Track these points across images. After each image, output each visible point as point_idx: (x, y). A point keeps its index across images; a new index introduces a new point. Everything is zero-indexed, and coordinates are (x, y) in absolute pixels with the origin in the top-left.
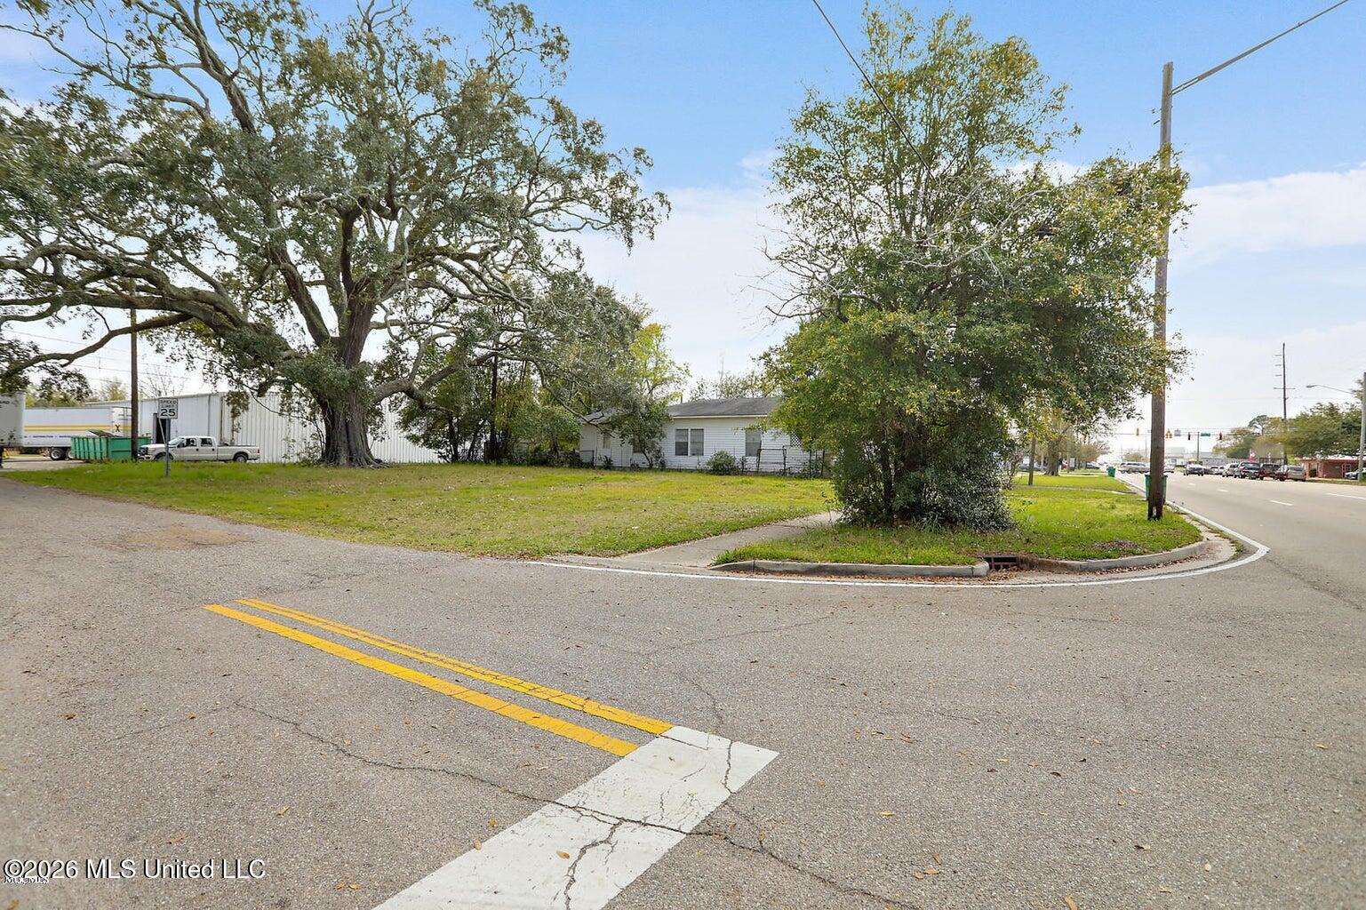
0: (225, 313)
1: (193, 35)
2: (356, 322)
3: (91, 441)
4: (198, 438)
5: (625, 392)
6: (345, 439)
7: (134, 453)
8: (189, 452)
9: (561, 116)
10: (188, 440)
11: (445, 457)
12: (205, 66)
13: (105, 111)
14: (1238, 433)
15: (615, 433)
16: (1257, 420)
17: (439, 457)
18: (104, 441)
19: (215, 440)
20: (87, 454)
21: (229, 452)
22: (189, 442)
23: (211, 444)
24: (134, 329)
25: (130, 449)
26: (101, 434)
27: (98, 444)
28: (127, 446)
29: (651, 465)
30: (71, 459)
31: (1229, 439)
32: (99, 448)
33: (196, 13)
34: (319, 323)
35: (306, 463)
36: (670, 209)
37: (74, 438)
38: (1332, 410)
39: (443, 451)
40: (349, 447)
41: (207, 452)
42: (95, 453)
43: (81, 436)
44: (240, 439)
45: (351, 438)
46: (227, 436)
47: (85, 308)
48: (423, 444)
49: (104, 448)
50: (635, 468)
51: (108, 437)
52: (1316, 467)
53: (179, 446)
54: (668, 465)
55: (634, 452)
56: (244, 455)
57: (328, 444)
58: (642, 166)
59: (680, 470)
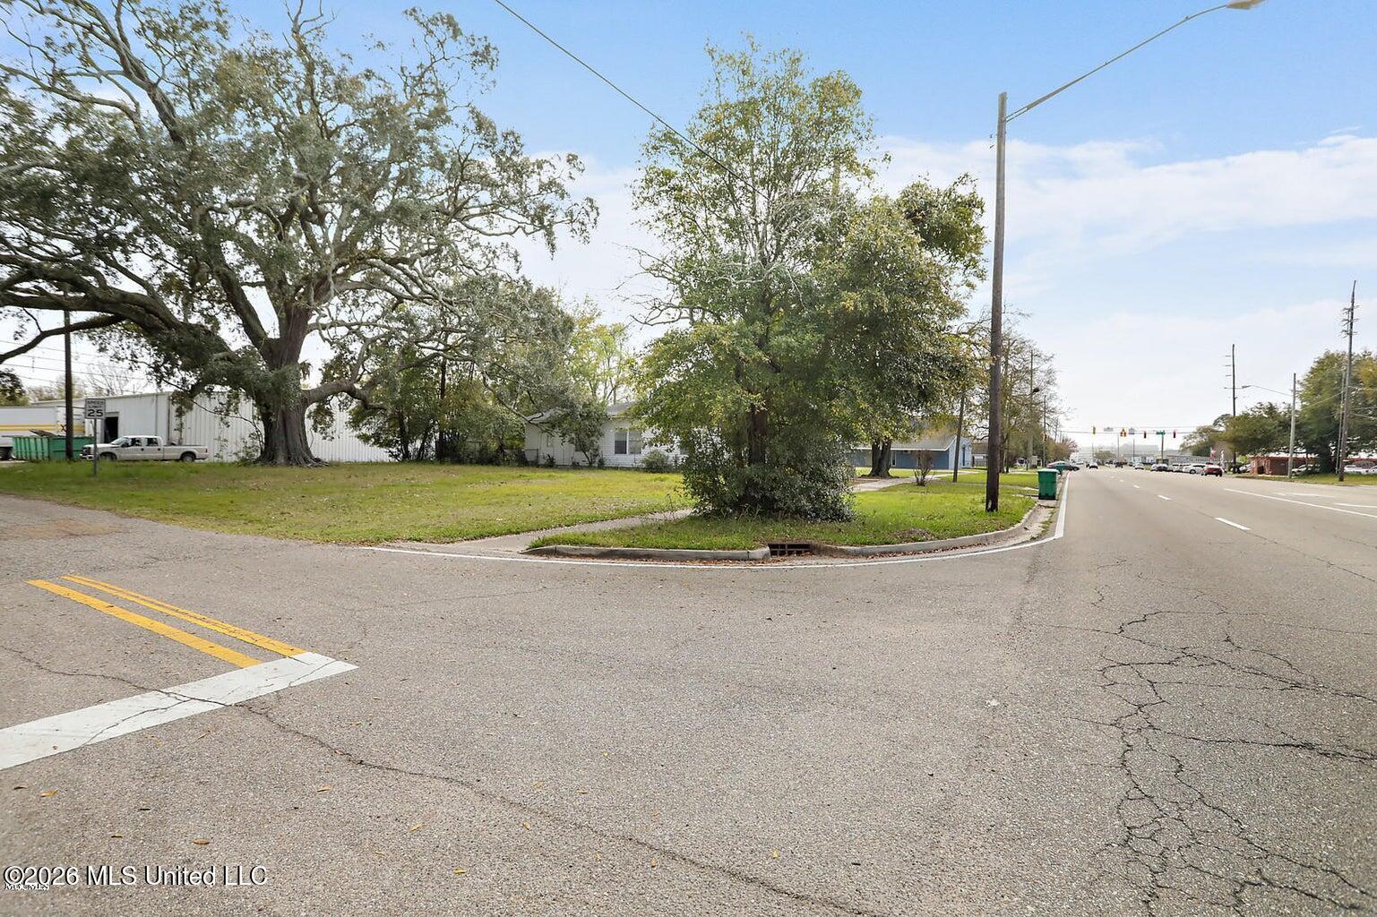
0: (157, 315)
1: (112, 43)
2: (295, 323)
3: (32, 441)
4: (143, 437)
5: (562, 392)
6: (283, 438)
7: (69, 453)
8: (133, 452)
9: (481, 124)
10: (134, 440)
11: (396, 457)
12: (127, 73)
13: (31, 113)
14: (1203, 431)
15: (557, 432)
16: (1222, 419)
17: (390, 456)
18: (45, 441)
19: (162, 439)
20: (28, 454)
21: (176, 452)
22: (135, 442)
23: (156, 443)
24: (67, 330)
25: (64, 449)
26: (42, 434)
27: (39, 445)
28: (62, 445)
29: (591, 463)
30: (14, 459)
31: (1195, 438)
32: (41, 447)
33: (118, 20)
34: (256, 324)
35: (245, 462)
36: (598, 214)
37: (15, 438)
38: (1271, 409)
39: (394, 450)
40: (287, 447)
41: (152, 451)
42: (37, 453)
43: (25, 436)
44: (188, 438)
45: (289, 438)
46: (175, 435)
47: (14, 309)
48: (374, 444)
49: (46, 448)
50: (575, 466)
51: (50, 437)
52: (1263, 464)
53: (123, 446)
54: (607, 463)
55: (576, 450)
56: (192, 455)
57: (266, 444)
58: (575, 173)
59: (616, 468)
